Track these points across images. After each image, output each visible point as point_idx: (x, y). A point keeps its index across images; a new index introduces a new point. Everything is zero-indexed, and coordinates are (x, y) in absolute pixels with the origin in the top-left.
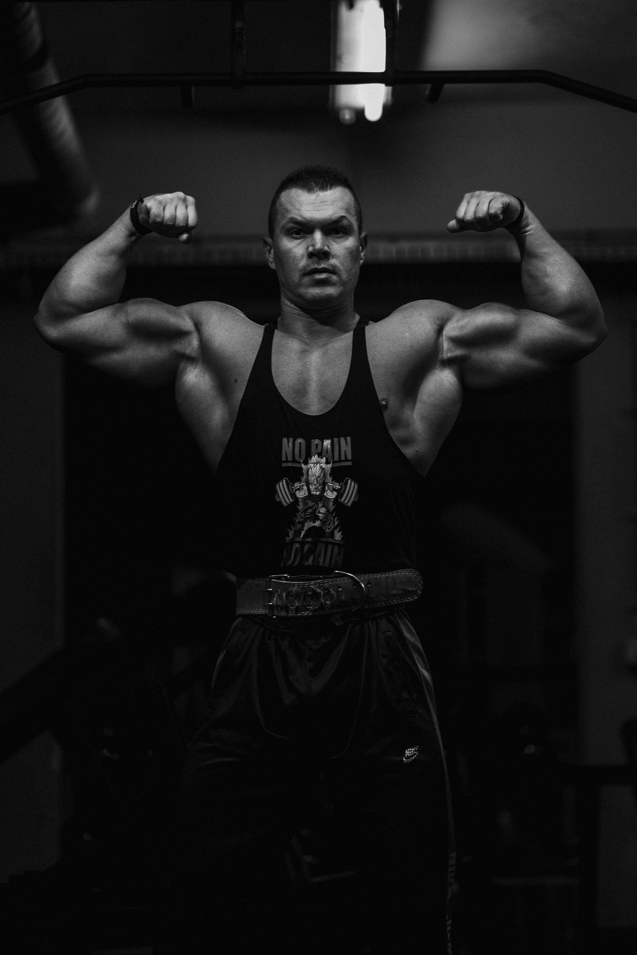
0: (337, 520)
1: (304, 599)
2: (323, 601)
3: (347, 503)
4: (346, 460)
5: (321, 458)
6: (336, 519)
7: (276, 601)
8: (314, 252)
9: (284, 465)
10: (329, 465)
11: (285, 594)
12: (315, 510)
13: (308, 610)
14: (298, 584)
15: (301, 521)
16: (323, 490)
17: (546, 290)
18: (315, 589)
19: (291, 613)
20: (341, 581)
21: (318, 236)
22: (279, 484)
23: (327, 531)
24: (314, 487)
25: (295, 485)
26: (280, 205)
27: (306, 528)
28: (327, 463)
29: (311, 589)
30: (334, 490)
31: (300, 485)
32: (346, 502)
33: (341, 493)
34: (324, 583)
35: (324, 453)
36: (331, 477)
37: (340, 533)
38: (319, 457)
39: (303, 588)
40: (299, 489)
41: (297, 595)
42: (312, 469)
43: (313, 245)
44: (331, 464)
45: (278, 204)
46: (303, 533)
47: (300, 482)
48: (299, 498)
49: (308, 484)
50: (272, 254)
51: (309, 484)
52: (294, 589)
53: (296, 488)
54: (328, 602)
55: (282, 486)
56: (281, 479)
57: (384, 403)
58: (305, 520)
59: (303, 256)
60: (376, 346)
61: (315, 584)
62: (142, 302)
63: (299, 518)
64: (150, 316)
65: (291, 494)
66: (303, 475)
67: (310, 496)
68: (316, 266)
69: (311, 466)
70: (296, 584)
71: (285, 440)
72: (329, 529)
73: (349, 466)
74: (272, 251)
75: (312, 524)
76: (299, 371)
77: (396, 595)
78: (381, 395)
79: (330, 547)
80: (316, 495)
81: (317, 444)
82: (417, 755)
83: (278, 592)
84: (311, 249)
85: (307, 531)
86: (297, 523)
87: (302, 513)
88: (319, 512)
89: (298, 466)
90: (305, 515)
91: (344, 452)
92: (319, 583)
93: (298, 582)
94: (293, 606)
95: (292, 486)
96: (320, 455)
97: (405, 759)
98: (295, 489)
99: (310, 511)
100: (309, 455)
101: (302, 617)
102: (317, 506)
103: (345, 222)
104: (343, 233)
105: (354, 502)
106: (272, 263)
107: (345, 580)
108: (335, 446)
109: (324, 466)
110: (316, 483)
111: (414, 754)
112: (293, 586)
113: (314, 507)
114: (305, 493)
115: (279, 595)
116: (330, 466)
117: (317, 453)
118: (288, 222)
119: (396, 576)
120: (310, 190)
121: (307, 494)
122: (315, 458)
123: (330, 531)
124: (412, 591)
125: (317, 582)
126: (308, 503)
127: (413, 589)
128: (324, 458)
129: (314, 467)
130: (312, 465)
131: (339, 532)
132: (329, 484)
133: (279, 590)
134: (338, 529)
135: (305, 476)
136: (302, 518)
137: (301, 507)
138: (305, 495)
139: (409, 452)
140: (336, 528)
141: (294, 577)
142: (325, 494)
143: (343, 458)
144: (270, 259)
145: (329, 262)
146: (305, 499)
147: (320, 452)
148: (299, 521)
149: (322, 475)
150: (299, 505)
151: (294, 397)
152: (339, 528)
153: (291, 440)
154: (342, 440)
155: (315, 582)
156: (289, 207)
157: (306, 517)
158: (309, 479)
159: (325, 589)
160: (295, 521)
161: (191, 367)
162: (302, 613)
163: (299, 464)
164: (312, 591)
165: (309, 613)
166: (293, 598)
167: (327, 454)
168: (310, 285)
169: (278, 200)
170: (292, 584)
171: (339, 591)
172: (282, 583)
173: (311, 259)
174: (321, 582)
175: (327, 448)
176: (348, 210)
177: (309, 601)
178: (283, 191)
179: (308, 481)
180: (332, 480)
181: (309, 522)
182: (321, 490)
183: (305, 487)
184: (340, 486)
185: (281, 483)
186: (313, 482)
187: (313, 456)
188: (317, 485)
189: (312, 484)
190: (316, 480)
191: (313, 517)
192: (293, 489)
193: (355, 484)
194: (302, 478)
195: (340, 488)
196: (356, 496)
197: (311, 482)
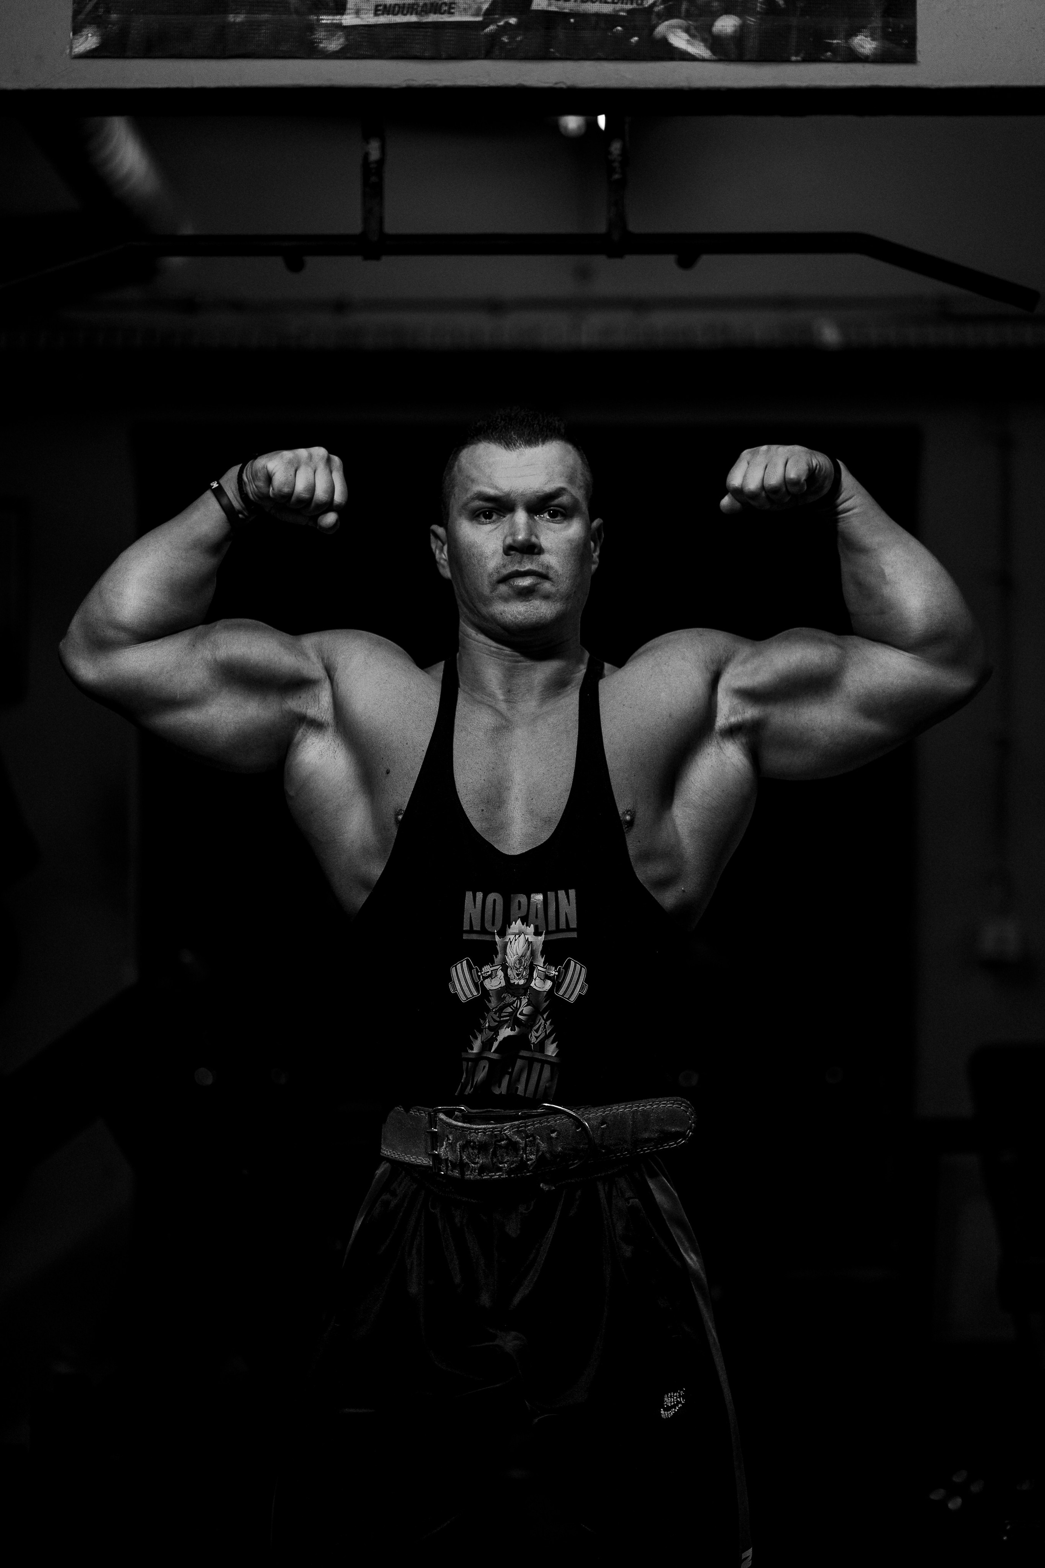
0: (551, 1024)
1: (494, 1154)
2: (523, 1155)
3: (568, 999)
4: (568, 929)
5: (527, 926)
6: (548, 1023)
7: (446, 1152)
8: (514, 545)
9: (465, 937)
10: (540, 938)
11: (462, 1144)
12: (516, 1010)
13: (500, 1169)
14: (484, 1129)
15: (493, 1025)
16: (530, 978)
17: (885, 608)
18: (510, 1137)
20: (556, 1121)
21: (521, 516)
22: (456, 966)
23: (533, 1040)
24: (515, 972)
25: (483, 969)
26: (460, 470)
27: (500, 1038)
28: (537, 933)
29: (505, 1137)
30: (547, 977)
31: (492, 969)
32: (566, 995)
33: (558, 982)
34: (526, 1126)
35: (532, 916)
36: (541, 956)
37: (555, 1045)
38: (523, 924)
39: (492, 1136)
40: (490, 976)
41: (482, 1148)
42: (513, 943)
43: (513, 534)
44: (543, 936)
45: (456, 469)
46: (496, 1044)
47: (492, 964)
48: (490, 990)
49: (505, 968)
50: (446, 553)
51: (507, 967)
52: (476, 1138)
53: (484, 975)
54: (530, 1157)
55: (460, 972)
56: (458, 959)
57: (628, 818)
58: (499, 1025)
59: (494, 553)
60: (615, 718)
61: (511, 1128)
62: (239, 627)
63: (488, 1022)
64: (252, 653)
65: (476, 985)
66: (497, 953)
67: (509, 987)
68: (515, 568)
69: (510, 939)
70: (481, 1129)
71: (469, 895)
72: (537, 1038)
73: (572, 938)
74: (446, 548)
75: (509, 1032)
76: (490, 765)
77: (649, 1140)
78: (623, 805)
79: (537, 1066)
80: (518, 984)
81: (519, 902)
82: (682, 1404)
83: (449, 1139)
84: (509, 541)
85: (500, 1042)
86: (487, 1029)
87: (495, 1013)
89: (487, 938)
90: (500, 1017)
91: (563, 915)
92: (518, 1126)
93: (483, 1126)
94: (474, 1163)
95: (476, 970)
96: (525, 920)
97: (664, 1411)
98: (482, 976)
99: (509, 1010)
100: (507, 922)
101: (491, 1181)
102: (519, 1003)
103: (564, 499)
104: (561, 515)
105: (579, 996)
106: (444, 567)
107: (563, 1119)
108: (549, 906)
109: (531, 938)
110: (518, 966)
111: (678, 1403)
112: (475, 1132)
113: (515, 1005)
114: (500, 983)
115: (450, 1144)
116: (542, 938)
117: (519, 917)
118: (473, 499)
119: (649, 1109)
120: (508, 443)
121: (503, 984)
122: (516, 926)
123: (538, 1041)
124: (677, 1132)
126: (505, 998)
127: (678, 1129)
128: (532, 925)
129: (516, 940)
130: (512, 937)
131: (552, 1043)
132: (539, 968)
133: (451, 1137)
134: (551, 1039)
135: (500, 956)
136: (495, 1021)
137: (493, 1004)
138: (500, 986)
139: (668, 899)
140: (547, 1037)
141: (475, 1111)
142: (532, 985)
143: (563, 925)
144: (442, 562)
145: (539, 559)
146: (500, 992)
147: (524, 915)
148: (489, 1026)
149: (529, 953)
150: (490, 1001)
151: (483, 810)
152: (553, 1036)
153: (480, 895)
154: (561, 894)
155: (512, 1124)
156: (475, 473)
157: (501, 1019)
158: (507, 960)
159: (527, 1136)
160: (483, 1027)
161: (314, 739)
162: (490, 1174)
163: (491, 936)
164: (506, 1140)
165: (502, 1175)
166: (476, 1151)
167: (537, 917)
168: (506, 599)
169: (457, 463)
170: (472, 1129)
171: (552, 1138)
172: (456, 1126)
173: (509, 557)
174: (521, 1123)
175: (537, 908)
176: (571, 480)
177: (502, 1156)
178: (464, 448)
179: (505, 963)
180: (544, 963)
181: (506, 1028)
182: (527, 977)
183: (500, 973)
184: (557, 972)
185: (459, 966)
186: (513, 965)
187: (514, 922)
188: (520, 970)
189: (512, 969)
190: (518, 961)
191: (512, 1021)
192: (479, 977)
193: (581, 967)
194: (495, 957)
195: (557, 973)
196: (583, 988)
197: (511, 965)
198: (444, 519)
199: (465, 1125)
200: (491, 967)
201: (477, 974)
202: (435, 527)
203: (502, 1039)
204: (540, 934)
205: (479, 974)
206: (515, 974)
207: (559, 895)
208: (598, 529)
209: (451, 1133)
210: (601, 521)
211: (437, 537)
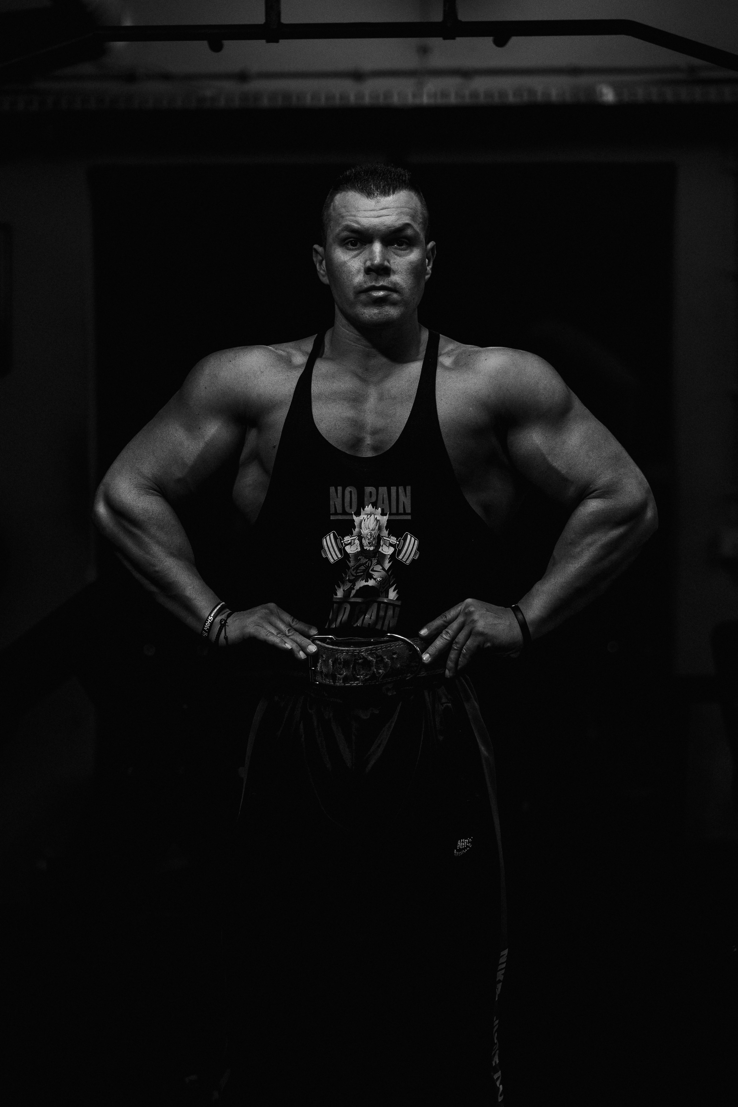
1: (354, 667)
2: (375, 670)
3: (406, 561)
4: (405, 513)
5: (376, 509)
6: (392, 577)
7: (321, 667)
8: (371, 267)
9: (332, 518)
10: (385, 517)
11: (332, 661)
12: (369, 567)
13: (358, 679)
14: (347, 650)
15: (352, 579)
16: (378, 545)
18: (366, 657)
19: (338, 682)
20: (396, 646)
21: (377, 247)
22: (326, 538)
24: (367, 541)
25: (345, 538)
26: (335, 209)
27: (356, 587)
28: (383, 514)
29: (362, 657)
32: (404, 560)
33: (399, 548)
34: (376, 650)
35: (380, 502)
36: (387, 530)
37: (396, 592)
38: (373, 508)
39: (353, 655)
40: (350, 544)
41: (346, 663)
42: (366, 521)
43: (372, 259)
45: (332, 208)
46: (354, 592)
47: (351, 535)
48: (350, 553)
49: (360, 538)
50: (324, 266)
51: (362, 538)
52: (342, 657)
53: (346, 543)
54: (380, 671)
55: (329, 541)
56: (327, 532)
58: (357, 579)
59: (359, 271)
61: (366, 651)
63: (349, 576)
65: (340, 550)
66: (354, 527)
67: (363, 552)
68: (373, 284)
70: (345, 650)
71: (332, 489)
73: (409, 520)
74: (324, 262)
75: (363, 583)
79: (383, 607)
80: (369, 550)
81: (371, 492)
82: (470, 848)
83: (323, 657)
84: (368, 263)
85: (357, 591)
86: (347, 581)
87: (353, 570)
88: (373, 570)
89: (348, 517)
90: (356, 573)
91: (402, 503)
92: (371, 650)
94: (340, 674)
95: (341, 540)
96: (375, 505)
97: (457, 851)
98: (344, 543)
99: (363, 568)
100: (361, 505)
101: (351, 687)
102: (370, 563)
103: (409, 232)
104: (407, 244)
105: (413, 560)
106: (323, 276)
107: (400, 645)
108: (392, 496)
109: (379, 517)
110: (369, 537)
111: (467, 847)
112: (341, 652)
113: (367, 564)
114: (357, 549)
115: (324, 661)
116: (386, 518)
117: (370, 503)
118: (343, 230)
120: (369, 194)
121: (359, 549)
122: (369, 508)
123: (384, 590)
125: (369, 649)
126: (360, 559)
128: (380, 509)
129: (368, 519)
130: (365, 517)
131: (394, 591)
132: (385, 538)
134: (393, 588)
135: (357, 530)
136: (353, 576)
137: (352, 564)
138: (357, 551)
140: (391, 587)
141: (340, 639)
142: (380, 550)
143: (401, 510)
144: (322, 272)
145: (390, 278)
146: (357, 555)
147: (374, 502)
148: (349, 579)
149: (377, 528)
150: (350, 562)
152: (394, 586)
153: (340, 489)
154: (401, 489)
155: (367, 648)
156: (344, 212)
157: (358, 574)
158: (362, 532)
159: (378, 657)
160: (345, 579)
162: (350, 683)
163: (350, 516)
164: (362, 659)
165: (359, 683)
166: (341, 666)
167: (383, 503)
168: (366, 305)
169: (332, 203)
170: (339, 650)
171: (394, 658)
172: (328, 648)
173: (369, 276)
174: (373, 648)
175: (383, 497)
176: (413, 217)
177: (359, 670)
178: (337, 193)
179: (361, 535)
180: (388, 534)
181: (361, 581)
182: (376, 545)
183: (357, 542)
184: (398, 541)
185: (328, 538)
186: (366, 536)
187: (367, 506)
188: (371, 540)
189: (365, 538)
190: (369, 533)
191: (365, 575)
192: (342, 544)
193: (415, 539)
194: (353, 530)
195: (398, 543)
196: (416, 554)
197: (364, 536)
198: (323, 243)
199: (334, 647)
200: (350, 537)
201: (341, 542)
202: (316, 246)
203: (358, 588)
204: (386, 515)
205: (342, 542)
206: (367, 542)
207: (399, 489)
208: (432, 249)
209: (324, 654)
210: (435, 243)
211: (317, 252)
